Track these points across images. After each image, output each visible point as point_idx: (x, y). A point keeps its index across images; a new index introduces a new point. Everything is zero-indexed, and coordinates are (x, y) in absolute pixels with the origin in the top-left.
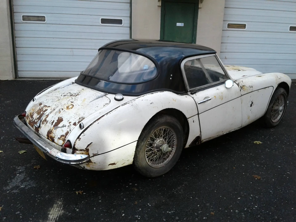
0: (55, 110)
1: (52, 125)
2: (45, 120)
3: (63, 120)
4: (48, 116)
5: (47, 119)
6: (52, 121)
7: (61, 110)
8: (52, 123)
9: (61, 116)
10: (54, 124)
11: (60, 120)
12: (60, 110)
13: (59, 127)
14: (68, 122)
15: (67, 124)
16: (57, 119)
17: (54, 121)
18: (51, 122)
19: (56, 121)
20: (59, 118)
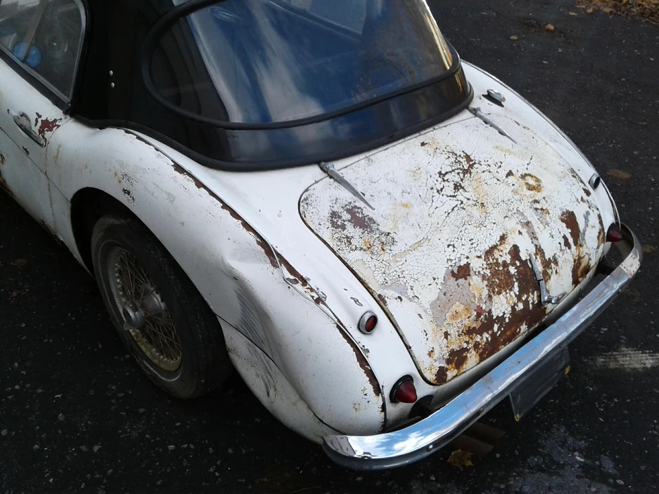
0: (528, 223)
1: (570, 248)
2: (547, 264)
3: (573, 212)
4: (539, 250)
5: (548, 255)
6: (563, 243)
7: (537, 206)
8: (567, 244)
9: (560, 213)
10: (571, 240)
11: (570, 219)
12: (536, 209)
13: (585, 231)
14: (581, 202)
15: (585, 207)
16: (564, 225)
17: (565, 237)
18: (563, 247)
19: (567, 232)
20: (563, 221)
